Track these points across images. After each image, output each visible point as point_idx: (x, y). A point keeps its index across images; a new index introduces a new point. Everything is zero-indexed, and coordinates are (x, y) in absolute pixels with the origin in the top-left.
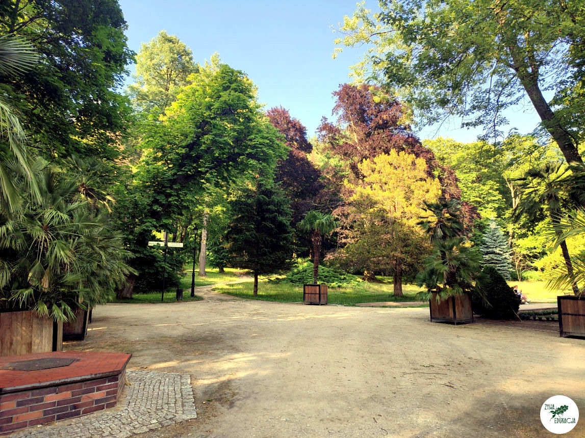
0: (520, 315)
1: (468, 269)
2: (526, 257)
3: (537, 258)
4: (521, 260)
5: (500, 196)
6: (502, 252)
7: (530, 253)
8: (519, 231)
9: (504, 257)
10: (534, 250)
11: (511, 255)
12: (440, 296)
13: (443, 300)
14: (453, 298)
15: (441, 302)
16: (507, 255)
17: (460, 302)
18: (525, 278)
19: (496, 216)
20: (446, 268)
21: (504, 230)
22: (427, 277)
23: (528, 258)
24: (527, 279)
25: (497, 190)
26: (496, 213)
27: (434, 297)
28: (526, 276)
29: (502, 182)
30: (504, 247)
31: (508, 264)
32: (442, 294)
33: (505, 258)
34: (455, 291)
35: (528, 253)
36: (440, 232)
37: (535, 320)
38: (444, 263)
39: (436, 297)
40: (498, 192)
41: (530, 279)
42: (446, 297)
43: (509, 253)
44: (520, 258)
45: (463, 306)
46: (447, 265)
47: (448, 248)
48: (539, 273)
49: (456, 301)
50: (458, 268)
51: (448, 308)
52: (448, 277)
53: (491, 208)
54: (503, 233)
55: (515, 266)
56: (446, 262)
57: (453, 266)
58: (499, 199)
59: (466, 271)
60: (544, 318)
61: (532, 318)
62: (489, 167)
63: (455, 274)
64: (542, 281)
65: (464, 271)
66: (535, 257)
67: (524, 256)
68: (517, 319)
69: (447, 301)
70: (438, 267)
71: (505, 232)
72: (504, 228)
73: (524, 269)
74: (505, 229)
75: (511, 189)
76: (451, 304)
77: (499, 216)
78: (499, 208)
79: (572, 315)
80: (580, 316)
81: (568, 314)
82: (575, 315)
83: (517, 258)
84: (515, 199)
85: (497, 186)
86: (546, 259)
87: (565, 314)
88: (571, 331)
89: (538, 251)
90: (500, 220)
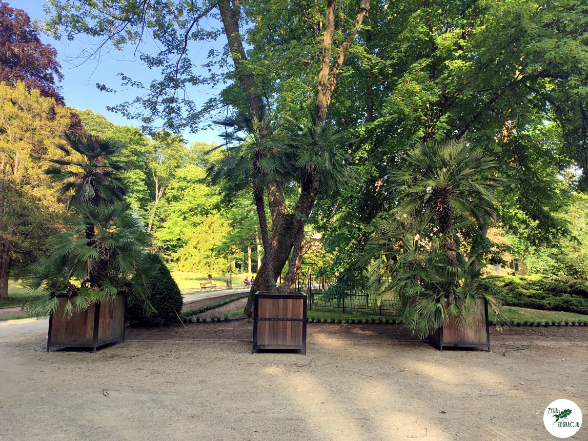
1: (130, 256)
2: (160, 249)
3: (170, 251)
5: (145, 187)
7: (165, 245)
8: (158, 223)
10: (168, 243)
12: (73, 304)
13: (78, 310)
14: (97, 307)
15: (74, 314)
17: (107, 310)
19: (139, 206)
20: (95, 253)
21: (145, 221)
22: (53, 270)
25: (143, 180)
26: (139, 203)
27: (62, 306)
29: (149, 173)
32: (79, 300)
34: (105, 293)
35: (163, 245)
36: (89, 191)
37: (198, 322)
38: (89, 244)
39: (65, 304)
40: (144, 182)
42: (86, 306)
45: (112, 317)
46: (96, 247)
47: (101, 217)
49: (102, 309)
50: (114, 254)
51: (85, 323)
52: (94, 268)
53: (135, 198)
54: (144, 224)
56: (94, 243)
57: (106, 249)
58: (144, 190)
59: (128, 259)
60: (208, 319)
61: (194, 320)
62: (139, 156)
63: (107, 264)
65: (124, 258)
66: (169, 249)
68: (180, 325)
69: (85, 313)
70: (78, 251)
71: (145, 222)
74: (146, 220)
75: (157, 182)
76: (91, 316)
77: (142, 207)
78: (143, 199)
79: (270, 320)
80: (279, 320)
81: (266, 319)
82: (274, 320)
83: (153, 250)
84: (159, 192)
85: (144, 177)
86: (181, 252)
87: (261, 320)
88: (266, 342)
89: (172, 243)
90: (142, 212)
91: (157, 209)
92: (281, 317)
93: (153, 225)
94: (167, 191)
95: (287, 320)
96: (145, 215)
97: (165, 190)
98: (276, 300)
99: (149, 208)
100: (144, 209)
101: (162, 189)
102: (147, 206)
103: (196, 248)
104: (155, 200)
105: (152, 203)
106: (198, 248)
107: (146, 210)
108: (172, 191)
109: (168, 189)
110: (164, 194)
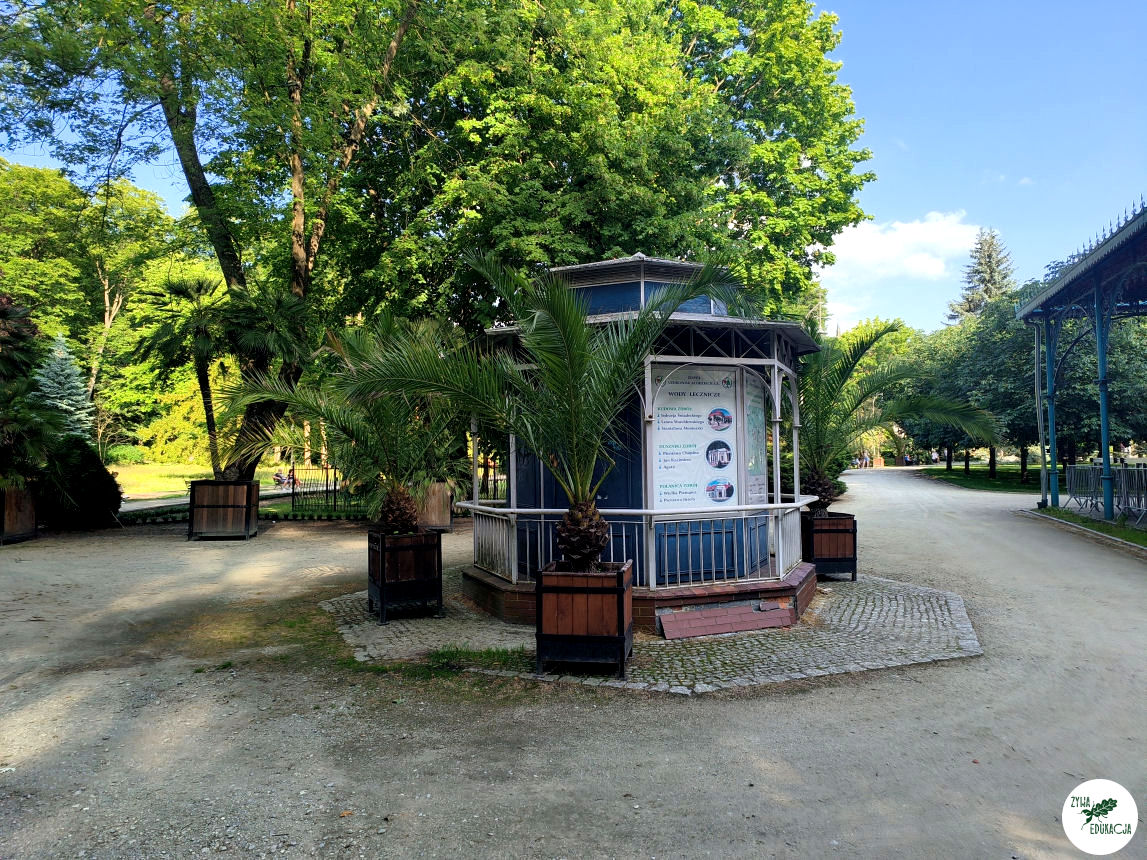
0: (120, 518)
1: (41, 441)
2: (119, 420)
3: (139, 423)
4: (109, 426)
5: (81, 295)
6: (73, 409)
7: (128, 412)
8: (113, 368)
9: (76, 417)
10: (135, 408)
11: (90, 414)
16: (82, 415)
17: (14, 502)
18: (112, 458)
19: (68, 333)
21: (82, 363)
23: (122, 421)
24: (117, 460)
25: (75, 280)
26: (69, 328)
28: (115, 454)
29: (88, 266)
30: (80, 398)
31: (84, 431)
33: (79, 420)
35: (124, 412)
37: (145, 523)
40: (77, 284)
41: (122, 461)
43: (89, 410)
44: (109, 421)
48: (141, 449)
53: (59, 316)
54: (80, 370)
55: (97, 436)
58: (77, 301)
60: (159, 520)
61: (139, 521)
64: (144, 463)
66: (136, 419)
67: (116, 417)
68: (119, 526)
71: (83, 367)
72: (83, 359)
73: (113, 441)
74: (84, 363)
75: (106, 283)
77: (73, 335)
78: (76, 318)
79: (208, 507)
80: (219, 507)
81: (203, 507)
82: (213, 507)
83: (102, 421)
84: (111, 305)
85: (76, 273)
86: (157, 425)
87: (199, 507)
88: (205, 530)
89: (143, 409)
90: (75, 344)
91: (108, 340)
92: (221, 503)
93: (100, 371)
94: (130, 306)
95: (229, 506)
96: (81, 352)
97: (125, 300)
98: (214, 487)
99: (89, 336)
100: (80, 340)
101: (119, 299)
102: (85, 333)
103: (188, 419)
104: (103, 321)
105: (98, 328)
106: (192, 420)
107: (85, 342)
108: (141, 305)
109: (133, 302)
110: (123, 309)
